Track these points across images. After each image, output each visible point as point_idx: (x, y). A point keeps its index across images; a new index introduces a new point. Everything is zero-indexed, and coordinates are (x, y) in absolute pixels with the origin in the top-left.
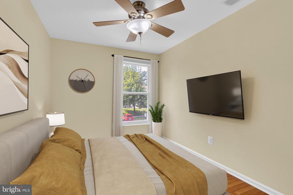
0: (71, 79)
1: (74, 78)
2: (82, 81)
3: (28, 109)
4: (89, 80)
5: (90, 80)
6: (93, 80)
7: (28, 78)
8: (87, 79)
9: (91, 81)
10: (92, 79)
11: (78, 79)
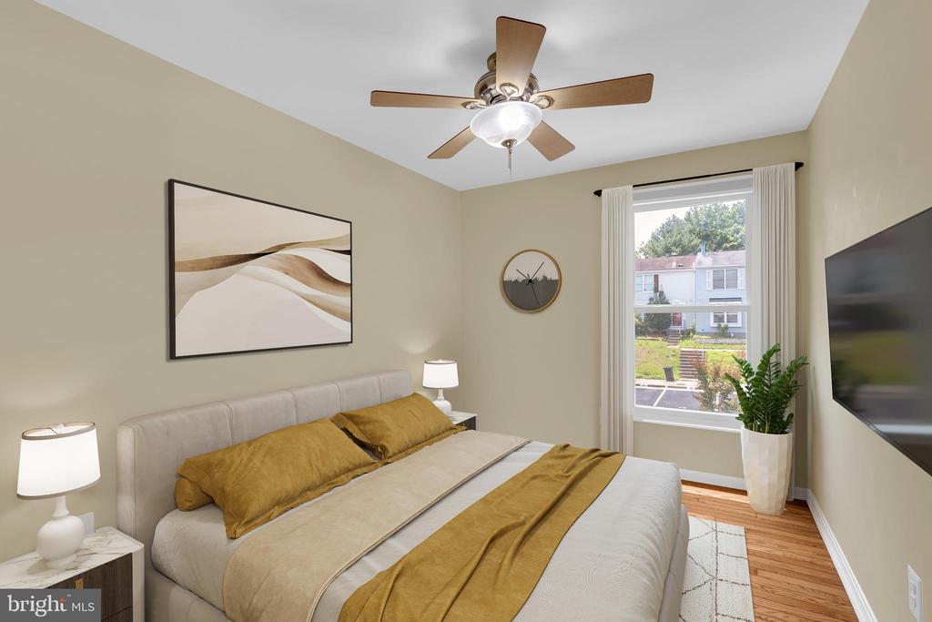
0: (506, 278)
1: (511, 275)
2: (530, 281)
3: (351, 342)
4: (545, 278)
5: (549, 278)
6: (555, 277)
7: (351, 284)
8: (540, 276)
9: (551, 280)
10: (553, 275)
11: (521, 278)
